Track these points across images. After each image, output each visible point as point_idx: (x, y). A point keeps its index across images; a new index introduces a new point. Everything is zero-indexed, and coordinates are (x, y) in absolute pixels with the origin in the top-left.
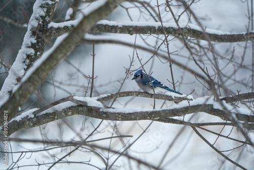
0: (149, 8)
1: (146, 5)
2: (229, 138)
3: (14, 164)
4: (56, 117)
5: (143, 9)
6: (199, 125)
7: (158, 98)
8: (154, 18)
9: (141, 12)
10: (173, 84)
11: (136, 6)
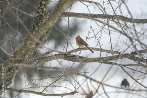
0: (99, 6)
1: (97, 4)
2: (140, 72)
3: (26, 86)
4: (48, 60)
5: (96, 7)
6: (124, 66)
7: (103, 51)
8: (102, 11)
9: (95, 8)
10: (111, 44)
11: (92, 5)
